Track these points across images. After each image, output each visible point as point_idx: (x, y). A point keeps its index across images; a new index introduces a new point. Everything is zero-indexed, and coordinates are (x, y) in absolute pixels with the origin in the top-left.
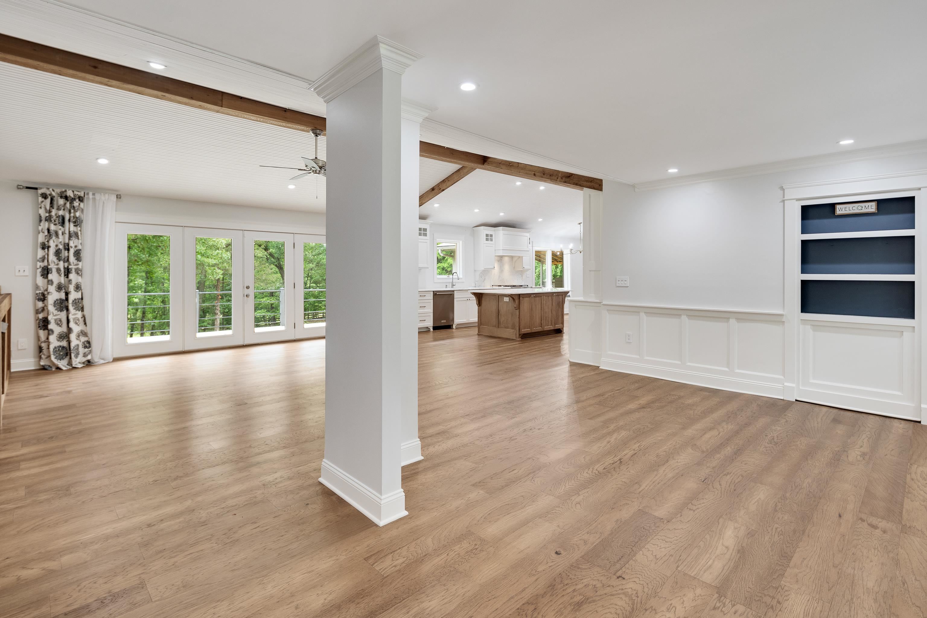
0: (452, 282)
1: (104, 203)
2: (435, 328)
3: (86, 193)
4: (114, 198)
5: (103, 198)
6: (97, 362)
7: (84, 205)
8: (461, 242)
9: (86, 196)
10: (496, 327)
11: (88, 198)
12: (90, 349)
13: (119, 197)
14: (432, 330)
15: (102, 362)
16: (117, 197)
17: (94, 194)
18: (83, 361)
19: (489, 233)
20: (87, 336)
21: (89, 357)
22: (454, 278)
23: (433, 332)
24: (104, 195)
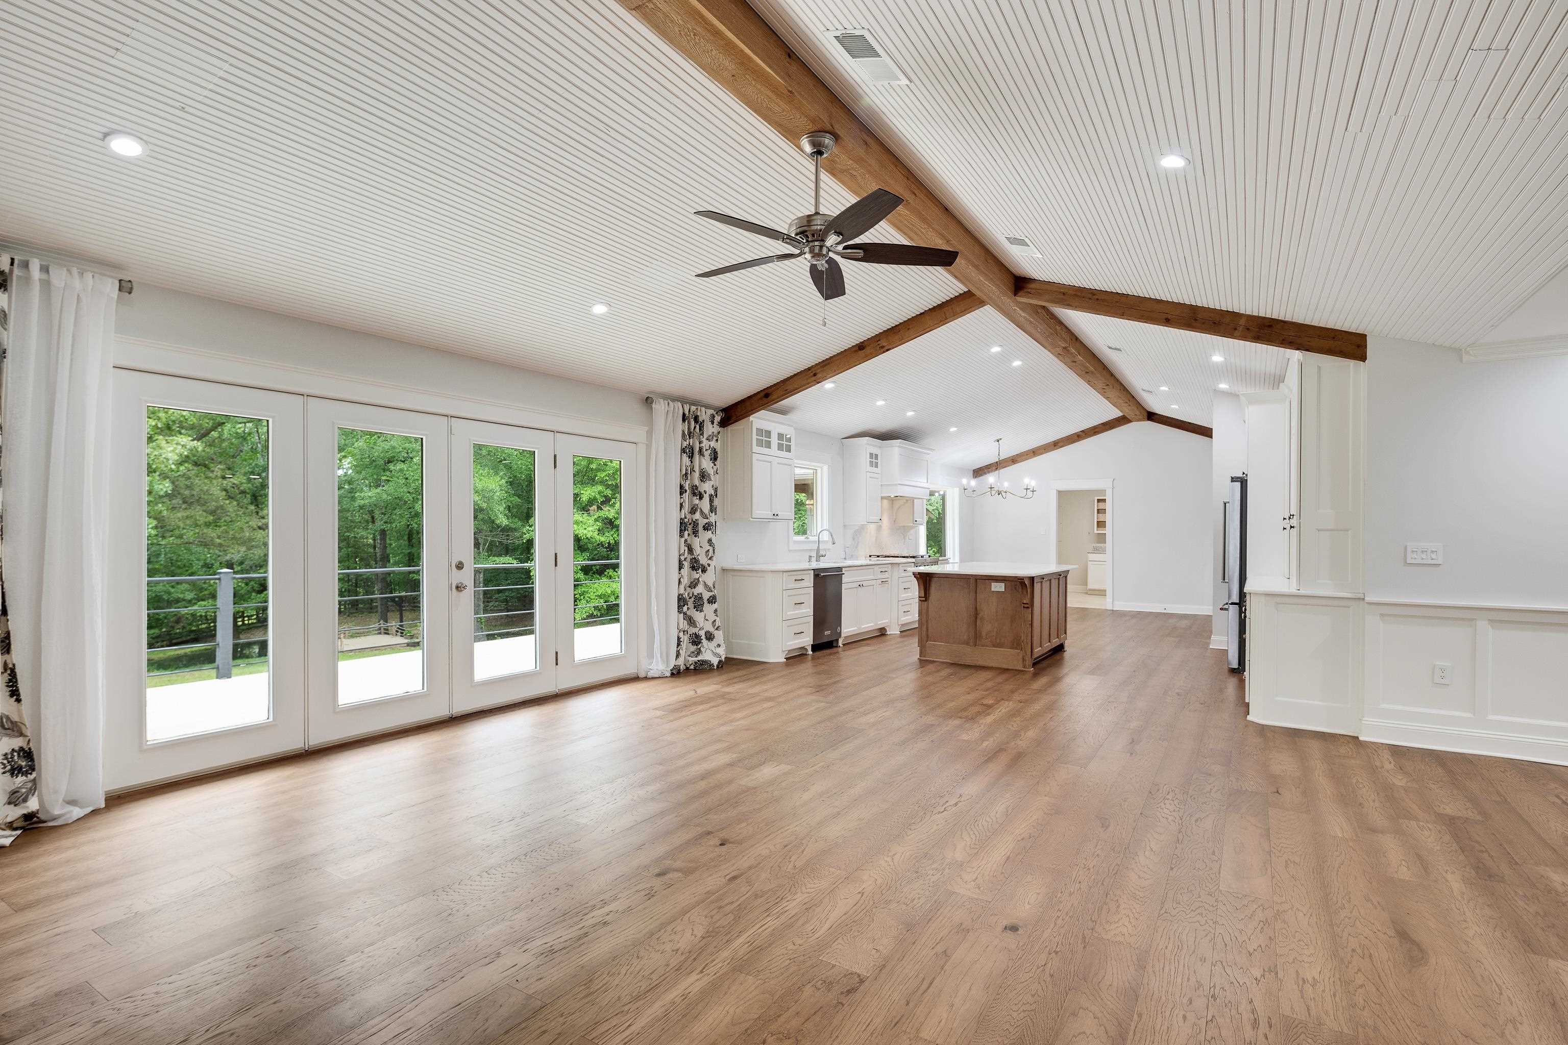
0: (818, 550)
1: (79, 298)
2: (815, 648)
3: (16, 262)
4: (111, 288)
5: (77, 283)
6: (59, 816)
7: (10, 297)
8: (825, 468)
9: (17, 272)
10: (967, 644)
11: (27, 280)
12: (31, 777)
13: (126, 287)
14: (810, 652)
15: (77, 812)
16: (120, 289)
17: (45, 269)
18: (9, 819)
19: (875, 451)
20: (21, 734)
21: (33, 804)
22: (822, 541)
23: (813, 658)
24: (81, 274)
